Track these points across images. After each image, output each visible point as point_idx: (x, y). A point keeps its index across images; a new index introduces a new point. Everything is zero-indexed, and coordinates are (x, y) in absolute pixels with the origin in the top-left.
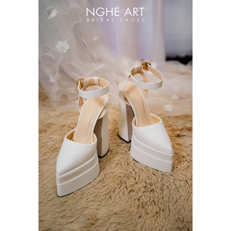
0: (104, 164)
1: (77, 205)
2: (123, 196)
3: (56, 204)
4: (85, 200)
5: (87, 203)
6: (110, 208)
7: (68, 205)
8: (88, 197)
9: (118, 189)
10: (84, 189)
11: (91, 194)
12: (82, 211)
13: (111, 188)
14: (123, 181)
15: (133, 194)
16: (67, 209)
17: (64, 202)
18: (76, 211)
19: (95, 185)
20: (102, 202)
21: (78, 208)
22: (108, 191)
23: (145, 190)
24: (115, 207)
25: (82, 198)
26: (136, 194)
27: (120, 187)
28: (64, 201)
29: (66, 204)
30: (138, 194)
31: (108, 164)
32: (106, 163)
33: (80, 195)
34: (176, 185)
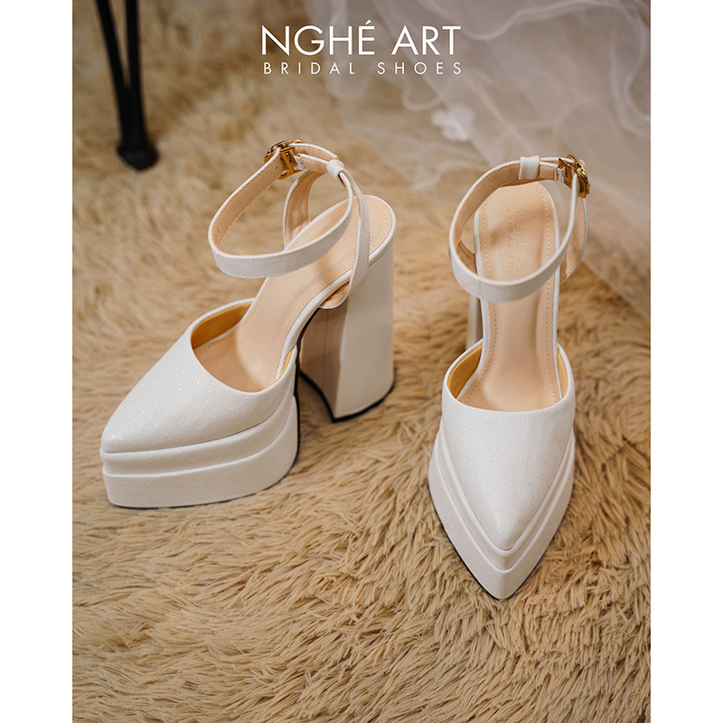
0: (317, 453)
1: (134, 559)
2: (274, 604)
3: (85, 524)
4: (167, 554)
5: (161, 569)
6: (211, 619)
7: (112, 542)
8: (183, 549)
9: (282, 569)
10: (190, 514)
11: (197, 544)
12: (131, 587)
13: (265, 553)
14: (317, 550)
15: (311, 612)
16: (100, 555)
17: (109, 528)
18: (117, 576)
19: (231, 517)
20: (204, 588)
21: (130, 570)
22: (250, 561)
23: (355, 619)
24: (228, 625)
25: (165, 541)
26: (318, 616)
27: (294, 567)
28: (112, 524)
29: (111, 536)
30: (321, 622)
31: (332, 456)
32: (329, 453)
33: (166, 529)
34: (472, 656)
